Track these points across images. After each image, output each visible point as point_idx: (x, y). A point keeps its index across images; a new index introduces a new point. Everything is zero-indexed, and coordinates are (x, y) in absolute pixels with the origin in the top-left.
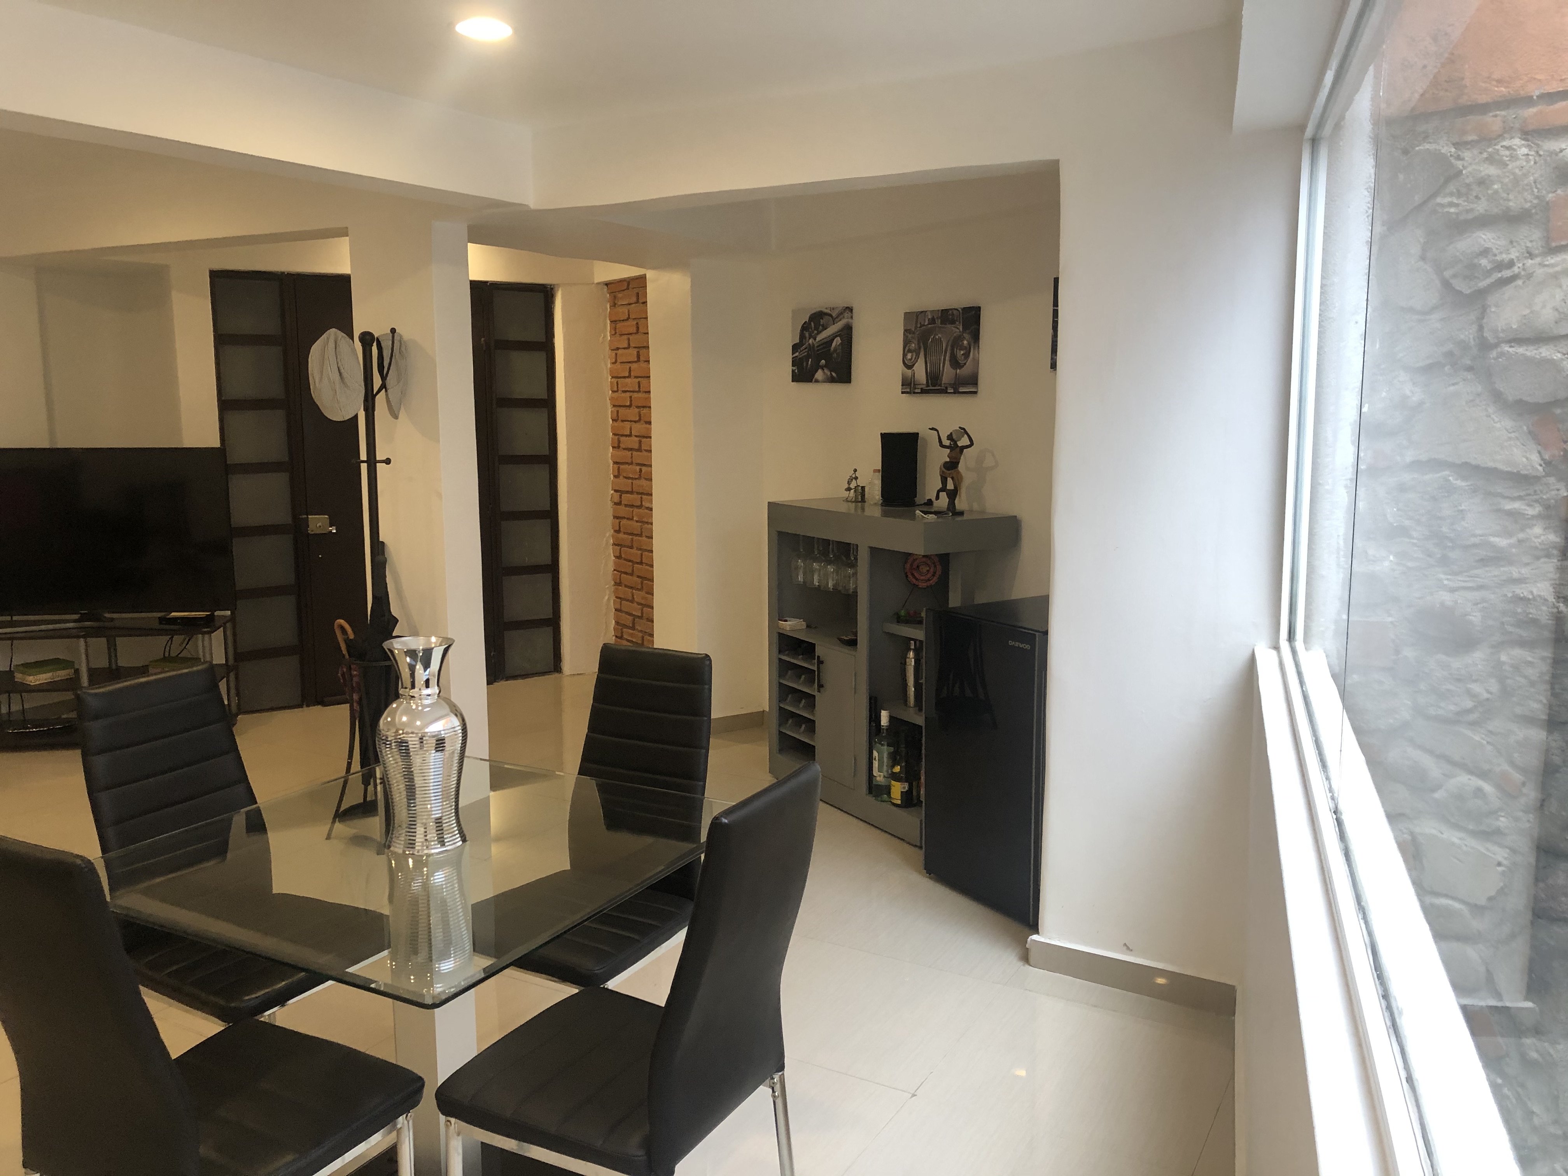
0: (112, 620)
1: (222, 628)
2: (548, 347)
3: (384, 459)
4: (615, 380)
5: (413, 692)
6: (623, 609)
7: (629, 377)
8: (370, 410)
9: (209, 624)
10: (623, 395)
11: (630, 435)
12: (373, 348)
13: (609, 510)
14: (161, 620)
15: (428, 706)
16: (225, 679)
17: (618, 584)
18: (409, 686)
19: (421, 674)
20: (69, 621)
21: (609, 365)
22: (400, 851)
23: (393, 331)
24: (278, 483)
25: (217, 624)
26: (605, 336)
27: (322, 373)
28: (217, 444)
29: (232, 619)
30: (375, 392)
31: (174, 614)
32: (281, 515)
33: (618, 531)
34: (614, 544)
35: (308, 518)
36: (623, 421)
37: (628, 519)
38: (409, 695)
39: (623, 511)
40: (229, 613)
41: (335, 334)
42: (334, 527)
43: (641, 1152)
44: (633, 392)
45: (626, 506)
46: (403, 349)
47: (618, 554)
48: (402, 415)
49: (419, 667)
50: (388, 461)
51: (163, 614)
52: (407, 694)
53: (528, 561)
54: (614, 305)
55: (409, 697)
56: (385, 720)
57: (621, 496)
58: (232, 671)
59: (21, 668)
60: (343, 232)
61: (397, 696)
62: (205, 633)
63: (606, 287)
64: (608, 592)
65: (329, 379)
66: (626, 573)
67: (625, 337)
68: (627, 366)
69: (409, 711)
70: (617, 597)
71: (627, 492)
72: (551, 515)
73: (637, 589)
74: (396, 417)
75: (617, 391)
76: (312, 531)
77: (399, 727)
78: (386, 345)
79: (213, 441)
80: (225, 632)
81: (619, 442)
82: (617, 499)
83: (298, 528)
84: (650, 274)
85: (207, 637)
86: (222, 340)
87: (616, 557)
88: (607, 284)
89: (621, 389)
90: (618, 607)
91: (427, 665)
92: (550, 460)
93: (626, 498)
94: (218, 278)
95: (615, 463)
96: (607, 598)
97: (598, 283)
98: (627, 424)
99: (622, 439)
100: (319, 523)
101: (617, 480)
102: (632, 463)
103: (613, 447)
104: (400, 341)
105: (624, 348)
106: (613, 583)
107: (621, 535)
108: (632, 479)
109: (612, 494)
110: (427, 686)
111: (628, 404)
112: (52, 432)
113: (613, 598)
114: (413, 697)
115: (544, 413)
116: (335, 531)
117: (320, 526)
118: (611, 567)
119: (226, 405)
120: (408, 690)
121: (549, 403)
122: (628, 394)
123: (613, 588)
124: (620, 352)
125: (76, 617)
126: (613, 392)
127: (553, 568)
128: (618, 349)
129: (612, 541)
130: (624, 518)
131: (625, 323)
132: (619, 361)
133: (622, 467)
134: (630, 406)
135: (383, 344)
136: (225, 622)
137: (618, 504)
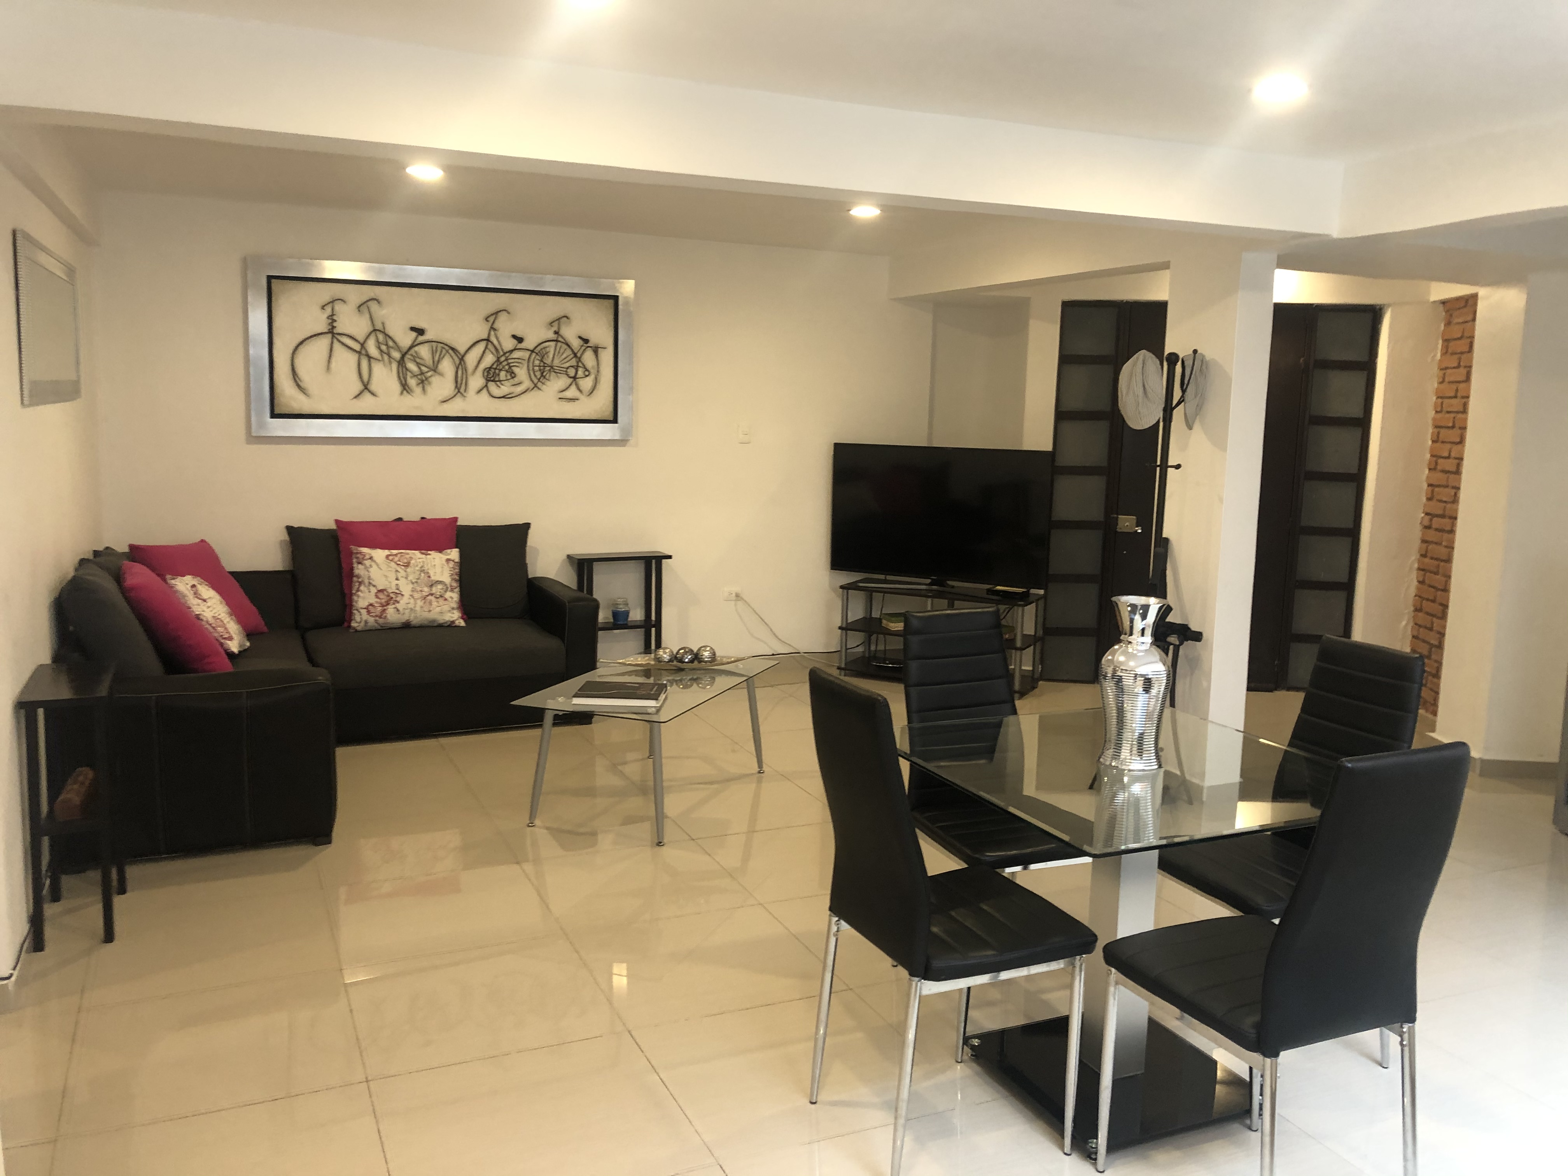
0: (953, 587)
1: (1034, 604)
2: (1368, 368)
3: (1175, 464)
4: (1440, 400)
5: (1131, 639)
6: (1420, 636)
7: (1456, 397)
8: (1168, 423)
9: (1025, 599)
10: (1448, 415)
11: (1448, 457)
12: (1177, 367)
13: (1417, 533)
14: (989, 591)
15: (1141, 651)
16: (1032, 647)
17: (1418, 610)
18: (1128, 632)
19: (1139, 624)
20: (922, 584)
21: (1436, 385)
22: (1108, 763)
23: (1195, 351)
24: (1096, 485)
25: (1031, 599)
26: (1435, 356)
27: (1129, 388)
28: (1049, 448)
29: (1045, 597)
30: (1174, 405)
31: (999, 588)
32: (1095, 513)
33: (1424, 556)
34: (1419, 569)
35: (1118, 517)
36: (1443, 442)
37: (1436, 543)
38: (1127, 641)
39: (1432, 535)
40: (1042, 592)
41: (1145, 356)
42: (1140, 528)
43: (1253, 1031)
44: (1457, 412)
45: (1436, 530)
46: (1204, 367)
47: (1421, 579)
48: (1197, 426)
49: (1137, 618)
50: (1178, 467)
51: (991, 586)
52: (1125, 640)
53: (1323, 576)
54: (1448, 324)
55: (1127, 642)
56: (1108, 657)
57: (1431, 520)
58: (1039, 641)
59: (887, 617)
60: (1165, 266)
61: (1119, 641)
62: (1020, 605)
63: (1442, 305)
64: (1406, 618)
65: (1134, 393)
66: (1428, 600)
67: (1456, 357)
68: (1454, 386)
69: (1126, 653)
70: (1416, 624)
71: (1437, 516)
72: (1353, 533)
73: (1438, 618)
74: (1190, 427)
75: (1440, 412)
76: (1121, 529)
77: (1116, 664)
78: (1189, 364)
79: (1048, 446)
80: (1037, 607)
81: (1436, 463)
82: (1426, 523)
83: (1108, 527)
84: (1482, 292)
85: (1020, 609)
86: (1065, 360)
87: (1419, 582)
88: (1444, 302)
89: (1445, 409)
90: (1415, 634)
91: (1144, 617)
92: (1358, 479)
93: (1437, 522)
94: (1068, 307)
95: (1430, 485)
96: (1404, 623)
97: (1434, 302)
98: (1448, 446)
99: (1440, 461)
100: (1127, 523)
101: (1430, 502)
102: (1447, 486)
103: (1430, 469)
104: (1202, 361)
105: (1454, 368)
106: (1412, 609)
107: (1427, 560)
108: (1445, 502)
109: (1422, 518)
110: (1143, 635)
111: (1451, 425)
112: (930, 435)
113: (1411, 624)
114: (1130, 642)
115: (1358, 432)
116: (1140, 531)
117: (1127, 526)
118: (1412, 591)
119: (1061, 416)
120: (1126, 636)
121: (1363, 423)
122: (1452, 415)
123: (1412, 614)
124: (1449, 371)
125: (929, 581)
126: (1437, 412)
127: (1348, 587)
128: (1446, 368)
129: (1416, 566)
130: (1432, 542)
131: (1458, 342)
132: (1447, 380)
133: (1436, 489)
134: (1453, 427)
135: (1186, 363)
136: (1039, 598)
137: (1428, 527)
